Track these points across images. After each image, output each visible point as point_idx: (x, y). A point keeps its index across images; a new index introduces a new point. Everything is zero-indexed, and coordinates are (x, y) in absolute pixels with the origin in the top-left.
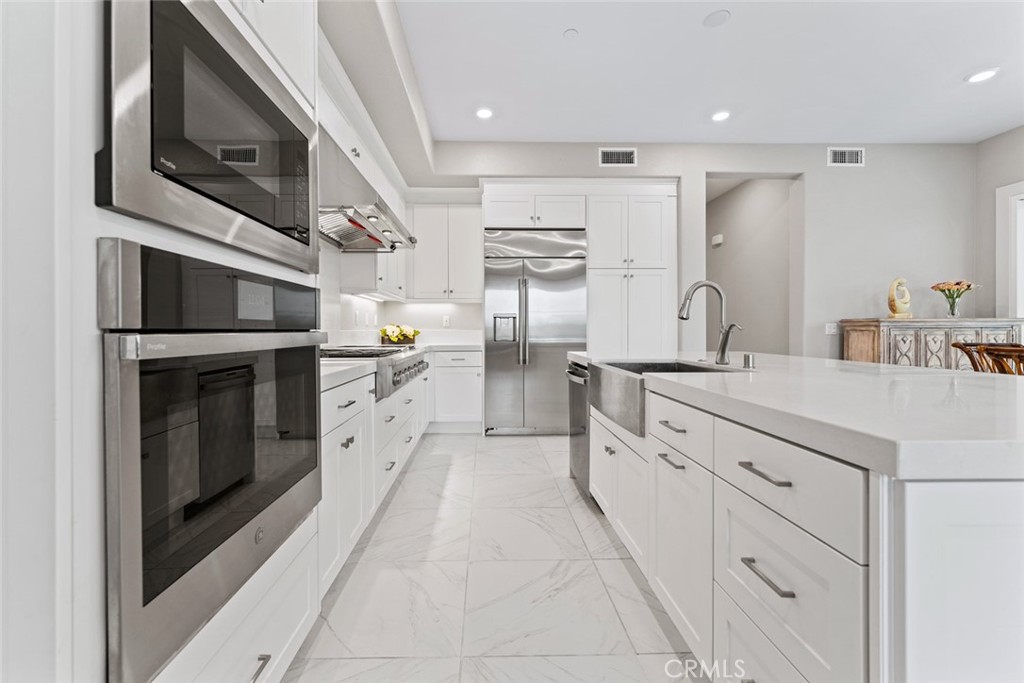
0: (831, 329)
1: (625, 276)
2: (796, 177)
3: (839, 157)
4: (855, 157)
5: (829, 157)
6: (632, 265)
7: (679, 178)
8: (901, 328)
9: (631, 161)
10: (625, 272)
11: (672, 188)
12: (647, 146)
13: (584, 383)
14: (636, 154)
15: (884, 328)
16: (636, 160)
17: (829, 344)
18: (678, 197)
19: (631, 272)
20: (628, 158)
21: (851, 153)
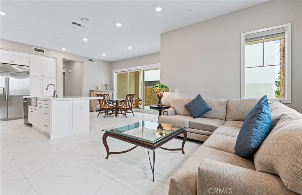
0: (88, 92)
1: (42, 79)
2: (82, 62)
3: (90, 60)
4: (92, 61)
5: (88, 60)
6: (44, 76)
7: (56, 58)
8: (98, 92)
9: (43, 52)
10: (42, 78)
11: (54, 60)
12: (47, 49)
13: (27, 102)
14: (44, 51)
15: (95, 92)
16: (44, 52)
17: (88, 94)
18: (56, 62)
19: (43, 78)
20: (43, 51)
21: (92, 60)
